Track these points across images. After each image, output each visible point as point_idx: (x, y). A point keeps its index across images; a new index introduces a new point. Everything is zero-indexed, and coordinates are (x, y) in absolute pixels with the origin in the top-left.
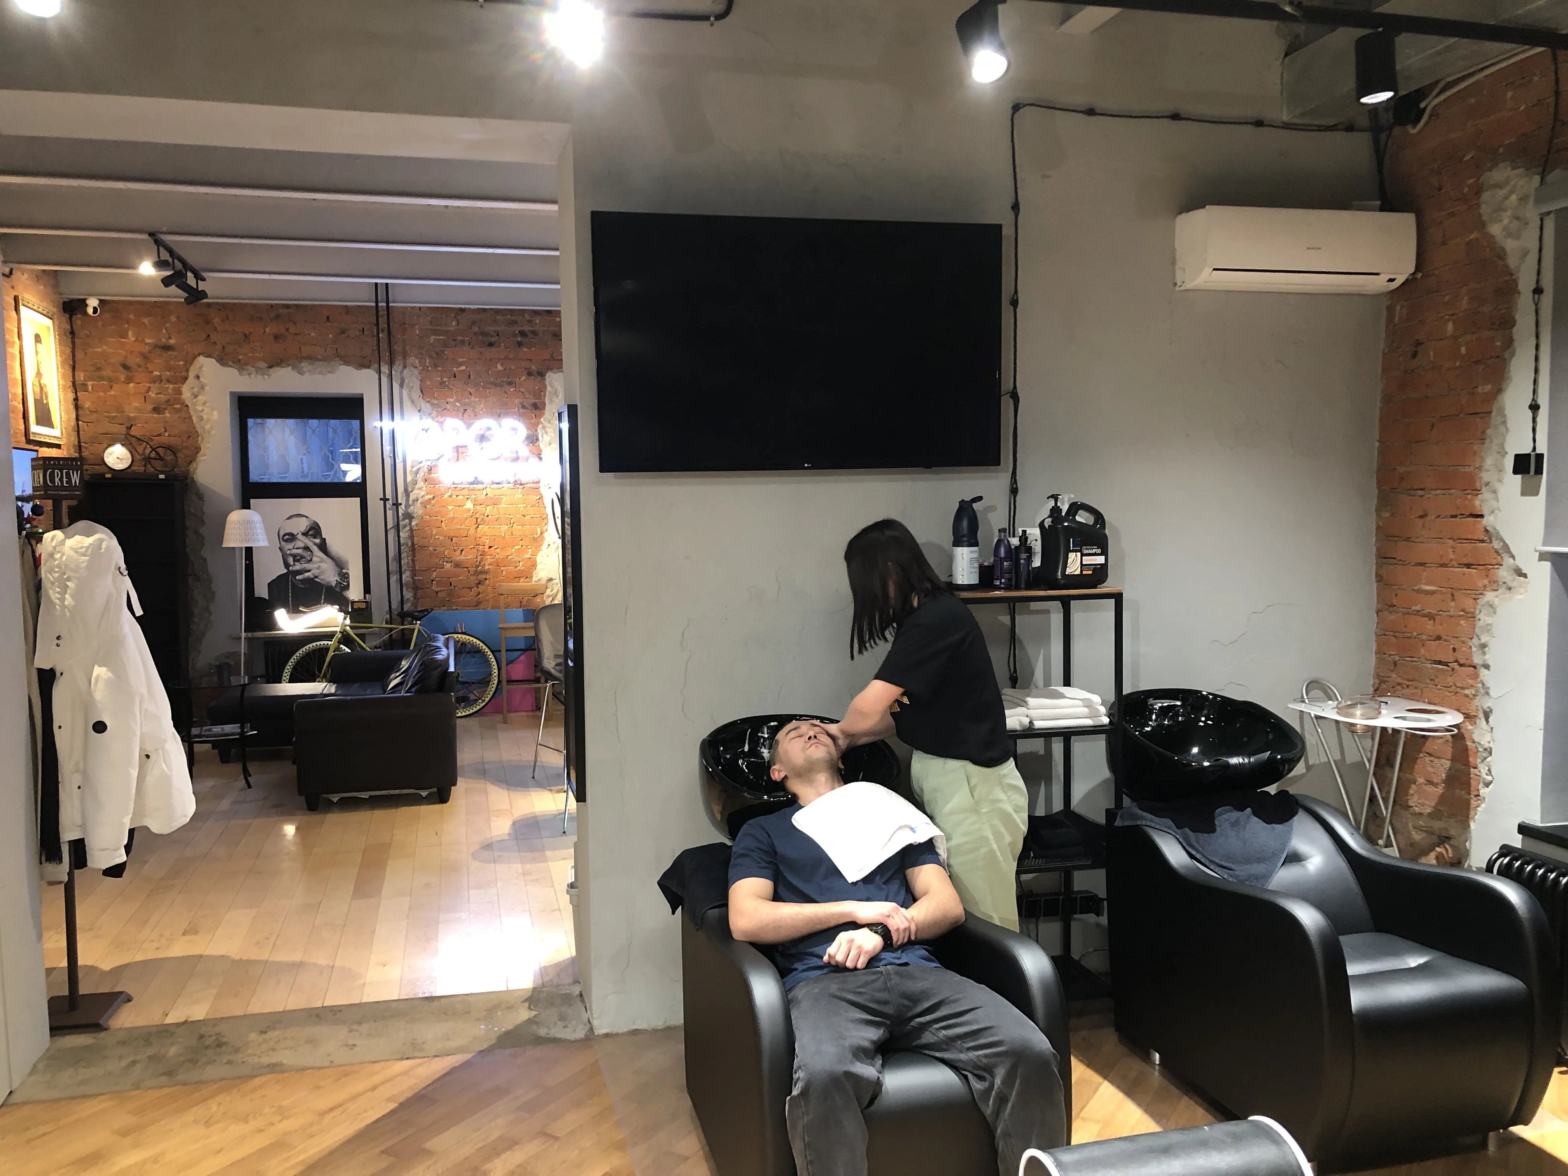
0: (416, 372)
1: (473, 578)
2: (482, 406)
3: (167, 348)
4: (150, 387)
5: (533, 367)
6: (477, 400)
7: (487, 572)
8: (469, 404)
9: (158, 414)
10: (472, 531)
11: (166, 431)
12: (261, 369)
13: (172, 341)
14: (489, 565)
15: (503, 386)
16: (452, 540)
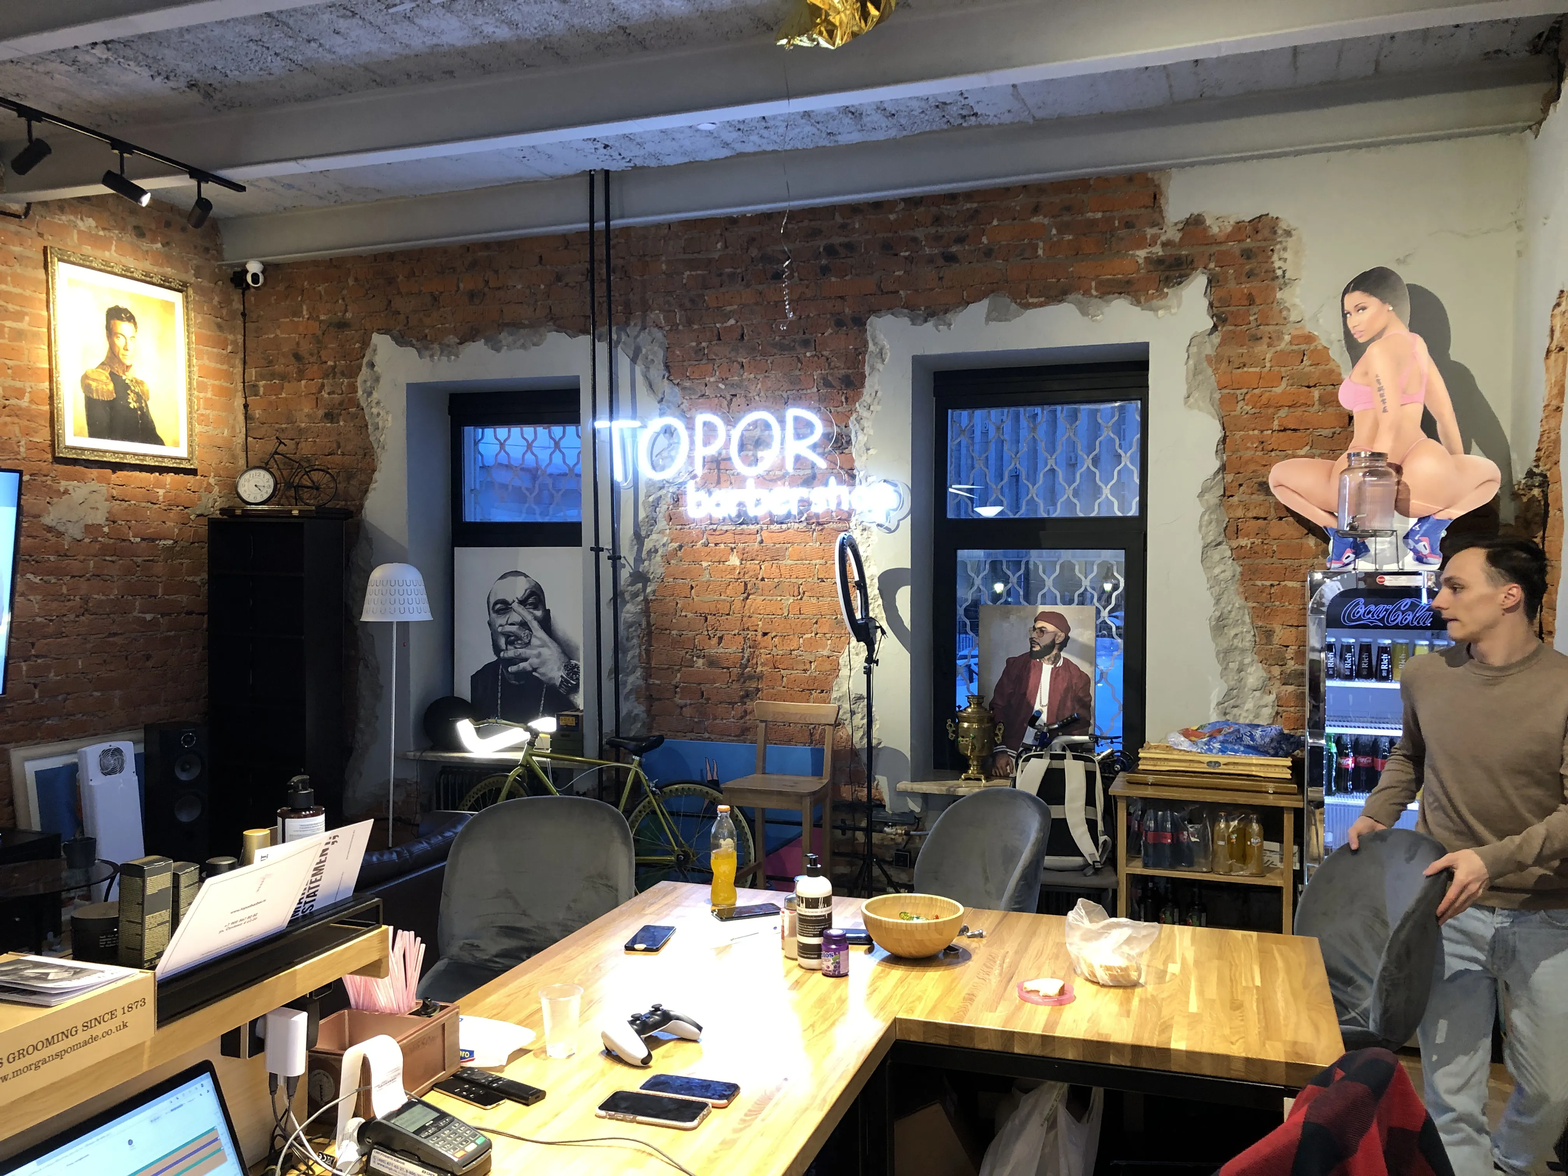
0: (659, 334)
1: (735, 686)
2: (759, 386)
3: (342, 325)
4: (323, 385)
5: (847, 310)
6: (752, 376)
7: (760, 678)
8: (739, 385)
9: (331, 422)
10: (737, 605)
11: (339, 447)
12: (449, 346)
13: (349, 315)
14: (763, 665)
15: (794, 348)
16: (706, 620)
